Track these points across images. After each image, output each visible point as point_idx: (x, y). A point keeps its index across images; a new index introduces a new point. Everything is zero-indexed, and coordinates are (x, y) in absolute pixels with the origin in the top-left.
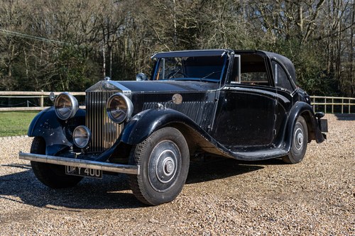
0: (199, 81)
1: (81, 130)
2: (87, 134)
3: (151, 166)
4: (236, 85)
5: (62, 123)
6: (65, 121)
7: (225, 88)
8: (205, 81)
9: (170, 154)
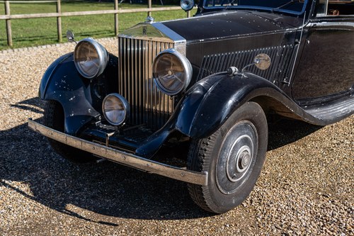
0: (269, 12)
1: (114, 100)
2: (122, 106)
3: (220, 163)
4: (322, 19)
5: (85, 82)
6: (89, 80)
7: (309, 24)
8: (279, 13)
9: (245, 141)
